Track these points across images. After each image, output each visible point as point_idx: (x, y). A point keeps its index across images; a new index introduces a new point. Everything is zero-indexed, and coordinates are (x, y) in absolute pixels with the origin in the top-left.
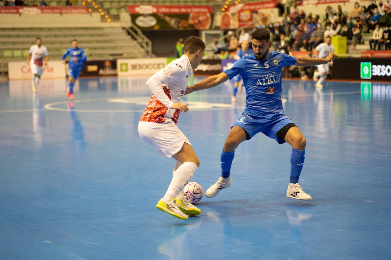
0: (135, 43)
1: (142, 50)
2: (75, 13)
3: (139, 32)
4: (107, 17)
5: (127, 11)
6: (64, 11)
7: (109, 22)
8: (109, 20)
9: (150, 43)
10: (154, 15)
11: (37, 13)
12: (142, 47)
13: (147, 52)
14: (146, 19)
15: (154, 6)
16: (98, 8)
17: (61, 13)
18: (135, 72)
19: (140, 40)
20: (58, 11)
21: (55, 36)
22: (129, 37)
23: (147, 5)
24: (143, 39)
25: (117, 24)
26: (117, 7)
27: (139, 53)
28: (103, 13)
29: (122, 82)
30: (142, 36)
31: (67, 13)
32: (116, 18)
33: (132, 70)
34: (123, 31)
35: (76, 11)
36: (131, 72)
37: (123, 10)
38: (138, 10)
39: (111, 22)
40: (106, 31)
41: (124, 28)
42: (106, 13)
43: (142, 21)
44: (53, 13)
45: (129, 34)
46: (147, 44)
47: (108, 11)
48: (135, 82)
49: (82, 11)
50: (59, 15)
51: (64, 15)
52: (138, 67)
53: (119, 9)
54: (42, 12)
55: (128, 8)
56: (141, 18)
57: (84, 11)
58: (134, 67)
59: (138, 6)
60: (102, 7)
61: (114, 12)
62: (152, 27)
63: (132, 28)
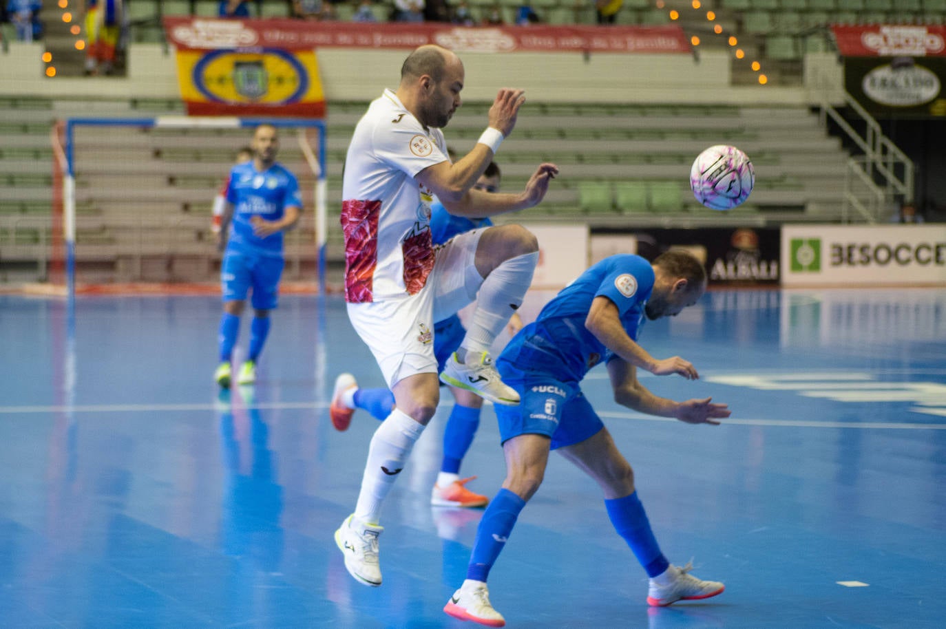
0: (854, 165)
1: (880, 193)
2: (638, 51)
3: (872, 124)
4: (756, 66)
5: (830, 47)
6: (598, 43)
7: (763, 85)
8: (763, 79)
9: (909, 166)
10: (929, 62)
11: (501, 49)
12: (880, 180)
13: (899, 198)
14: (902, 77)
15: (932, 30)
16: (726, 35)
17: (587, 51)
18: (846, 273)
19: (873, 156)
20: (576, 42)
21: (562, 134)
22: (834, 143)
23: (905, 24)
24: (885, 150)
25: (792, 95)
26: (796, 30)
27: (865, 203)
28: (740, 54)
29: (794, 310)
30: (882, 139)
31: (609, 50)
32: (790, 71)
33: (835, 264)
34: (812, 120)
35: (641, 43)
36: (830, 273)
37: (816, 41)
38: (871, 41)
39: (768, 84)
40: (749, 119)
41: (815, 110)
42: (753, 51)
43: (884, 83)
44: (558, 48)
45: (833, 129)
46: (899, 170)
47: (760, 45)
48: (843, 313)
49: (662, 42)
50: (579, 57)
51: (596, 58)
52: (857, 255)
53: (801, 37)
54: (520, 46)
55: (833, 36)
56: (882, 73)
57: (673, 43)
58: (844, 255)
59: (876, 29)
60: (740, 31)
61: (782, 48)
62: (926, 106)
63: (844, 111)
